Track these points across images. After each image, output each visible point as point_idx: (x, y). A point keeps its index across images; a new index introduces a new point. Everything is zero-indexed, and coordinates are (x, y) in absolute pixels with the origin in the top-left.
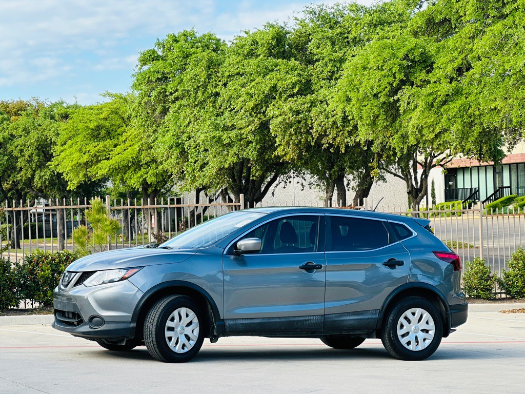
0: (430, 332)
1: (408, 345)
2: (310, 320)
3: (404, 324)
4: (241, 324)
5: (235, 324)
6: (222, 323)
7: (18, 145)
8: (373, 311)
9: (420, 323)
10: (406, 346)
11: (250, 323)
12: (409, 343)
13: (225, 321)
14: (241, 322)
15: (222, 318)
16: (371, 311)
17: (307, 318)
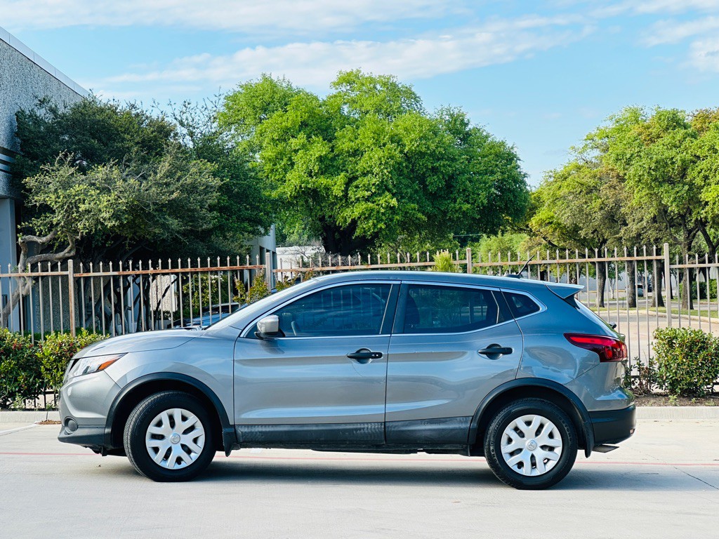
0: (556, 450)
1: (519, 468)
2: (363, 429)
3: (512, 437)
4: (260, 432)
5: (251, 432)
6: (233, 430)
7: (702, 170)
8: (461, 419)
9: (538, 437)
10: (515, 469)
11: (272, 432)
12: (520, 465)
13: (236, 427)
14: (260, 429)
15: (231, 423)
16: (458, 419)
17: (359, 426)
